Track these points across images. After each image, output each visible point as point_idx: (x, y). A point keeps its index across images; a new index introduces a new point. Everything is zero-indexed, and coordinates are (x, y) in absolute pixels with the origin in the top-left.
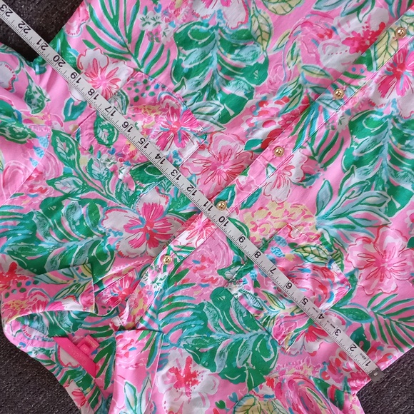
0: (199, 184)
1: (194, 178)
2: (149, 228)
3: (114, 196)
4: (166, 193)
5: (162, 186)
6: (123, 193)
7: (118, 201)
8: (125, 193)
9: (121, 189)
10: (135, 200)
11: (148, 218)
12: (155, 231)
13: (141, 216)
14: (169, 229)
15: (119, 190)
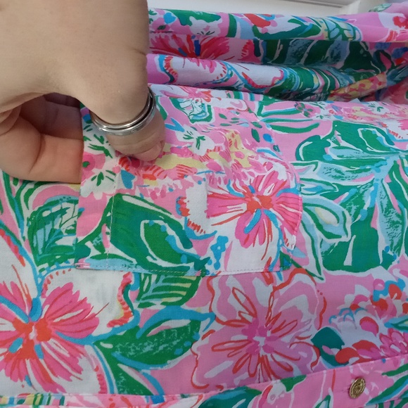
0: (206, 340)
1: (208, 320)
2: (33, 335)
3: (27, 213)
4: (135, 305)
5: (142, 283)
6: (48, 228)
7: (26, 229)
8: (53, 231)
9: (52, 217)
10: (60, 261)
11: (50, 316)
12: (38, 352)
13: (42, 300)
14: (67, 376)
15: (46, 214)
